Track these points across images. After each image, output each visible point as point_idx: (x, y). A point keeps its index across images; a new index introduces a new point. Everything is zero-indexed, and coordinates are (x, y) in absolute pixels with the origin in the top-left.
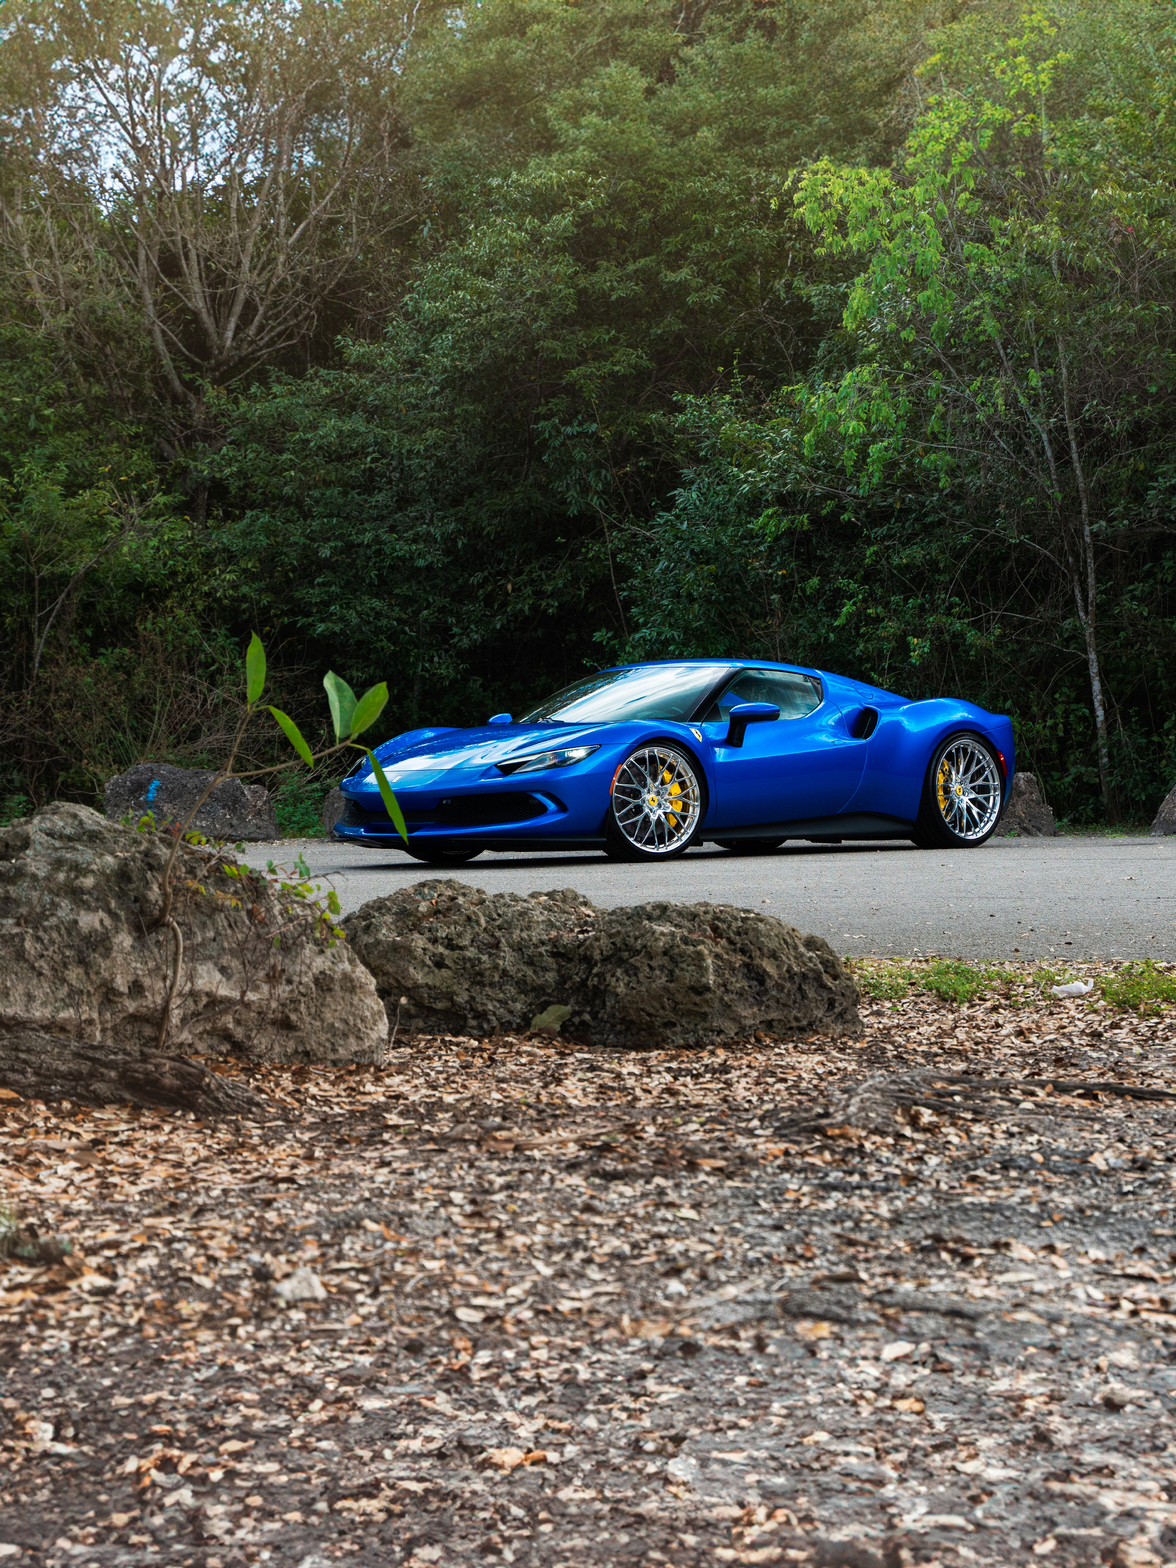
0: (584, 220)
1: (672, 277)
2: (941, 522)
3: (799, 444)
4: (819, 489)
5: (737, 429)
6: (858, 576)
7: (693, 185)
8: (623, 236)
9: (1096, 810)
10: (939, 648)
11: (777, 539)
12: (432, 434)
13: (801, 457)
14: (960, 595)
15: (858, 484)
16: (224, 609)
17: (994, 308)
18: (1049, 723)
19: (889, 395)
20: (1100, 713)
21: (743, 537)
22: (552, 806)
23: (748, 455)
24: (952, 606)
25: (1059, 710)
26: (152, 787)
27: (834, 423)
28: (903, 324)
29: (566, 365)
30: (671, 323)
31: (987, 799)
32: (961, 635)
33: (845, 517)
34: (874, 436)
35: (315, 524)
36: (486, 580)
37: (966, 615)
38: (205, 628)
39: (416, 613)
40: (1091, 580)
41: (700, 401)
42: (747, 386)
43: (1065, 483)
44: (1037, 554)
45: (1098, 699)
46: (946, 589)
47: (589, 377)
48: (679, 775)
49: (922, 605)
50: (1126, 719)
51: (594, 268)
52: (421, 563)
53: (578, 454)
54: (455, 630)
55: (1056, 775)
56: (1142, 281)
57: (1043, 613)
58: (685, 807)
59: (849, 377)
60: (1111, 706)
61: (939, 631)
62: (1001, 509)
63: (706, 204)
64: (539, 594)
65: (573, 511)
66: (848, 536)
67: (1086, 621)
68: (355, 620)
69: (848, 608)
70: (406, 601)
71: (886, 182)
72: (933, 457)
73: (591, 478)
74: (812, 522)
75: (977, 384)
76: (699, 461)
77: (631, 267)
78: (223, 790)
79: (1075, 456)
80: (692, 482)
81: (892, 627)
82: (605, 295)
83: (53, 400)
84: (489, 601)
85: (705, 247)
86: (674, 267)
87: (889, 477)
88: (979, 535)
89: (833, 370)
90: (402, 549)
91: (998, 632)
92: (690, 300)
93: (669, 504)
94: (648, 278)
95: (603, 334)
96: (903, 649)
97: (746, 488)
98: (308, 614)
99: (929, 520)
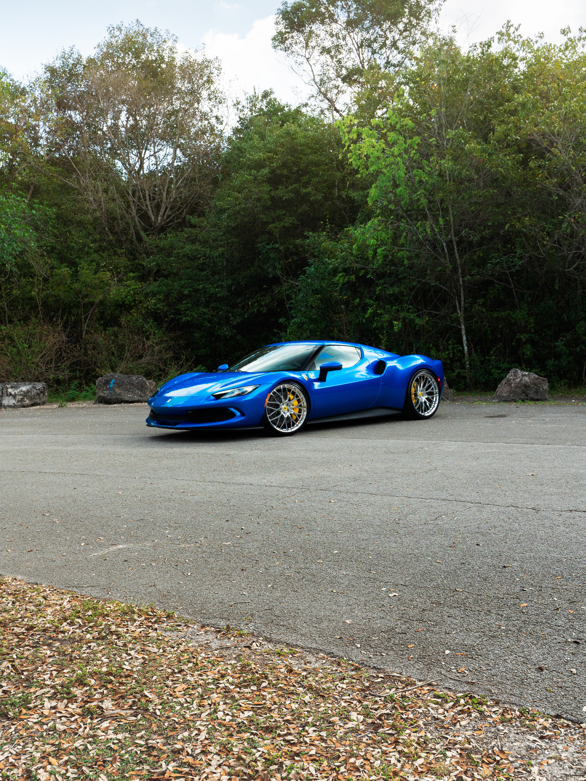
0: (273, 171)
1: (305, 191)
2: (405, 278)
3: (351, 249)
4: (359, 266)
5: (327, 244)
6: (374, 298)
7: (312, 157)
8: (288, 177)
9: (465, 385)
10: (405, 325)
11: (343, 285)
12: (221, 249)
13: (352, 254)
14: (412, 304)
15: (373, 264)
16: (151, 312)
17: (425, 195)
18: (447, 352)
19: (385, 229)
20: (466, 348)
21: (331, 284)
22: (238, 414)
23: (332, 254)
24: (409, 309)
25: (450, 347)
26: (112, 382)
27: (364, 241)
28: (390, 202)
29: (267, 223)
30: (305, 207)
31: (433, 398)
32: (413, 320)
33: (369, 276)
34: (379, 245)
35: (183, 282)
36: (242, 301)
37: (415, 312)
38: (145, 319)
39: (218, 313)
40: (462, 298)
41: (314, 235)
42: (332, 229)
43: (453, 261)
44: (441, 289)
45: (465, 343)
46: (407, 303)
47: (276, 227)
48: (297, 397)
49: (398, 309)
50: (476, 351)
51: (277, 189)
52: (219, 295)
53: (272, 255)
54: (232, 318)
55: (449, 372)
56: (484, 182)
57: (443, 312)
58: (300, 411)
59: (369, 224)
60: (470, 345)
61: (404, 319)
62: (428, 272)
63: (317, 164)
64: (260, 305)
65: (271, 276)
66: (370, 283)
67: (460, 314)
68: (196, 316)
69: (370, 311)
70: (214, 309)
71: (384, 146)
72: (402, 253)
73: (277, 264)
74: (356, 278)
75: (419, 224)
76: (315, 257)
77: (290, 188)
78: (138, 383)
79: (456, 251)
80: (312, 264)
81: (386, 317)
82: (281, 198)
83: (94, 241)
84: (243, 308)
85: (316, 179)
86: (306, 188)
87: (384, 261)
88: (419, 282)
89: (365, 221)
90: (213, 290)
91: (427, 319)
92: (311, 199)
93: (304, 273)
94: (296, 192)
95: (280, 212)
96: (391, 325)
97: (331, 266)
98: (180, 314)
99: (400, 277)
